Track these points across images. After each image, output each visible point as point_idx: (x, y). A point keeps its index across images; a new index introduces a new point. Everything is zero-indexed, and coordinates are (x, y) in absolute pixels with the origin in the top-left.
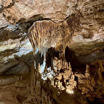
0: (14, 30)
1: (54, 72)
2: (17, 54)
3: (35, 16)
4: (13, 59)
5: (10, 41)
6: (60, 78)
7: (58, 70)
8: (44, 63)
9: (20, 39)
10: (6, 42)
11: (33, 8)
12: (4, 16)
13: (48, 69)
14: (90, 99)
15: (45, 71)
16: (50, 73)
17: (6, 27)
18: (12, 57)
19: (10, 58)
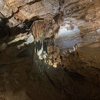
0: (23, 27)
1: (48, 54)
2: (26, 43)
3: (34, 17)
4: (23, 46)
5: (21, 35)
6: (51, 57)
7: (50, 53)
8: (42, 48)
9: (27, 33)
10: (18, 36)
11: (31, 13)
12: (15, 18)
13: (44, 52)
14: (68, 70)
15: (42, 53)
16: (45, 55)
17: (18, 25)
18: (23, 45)
19: (21, 46)
